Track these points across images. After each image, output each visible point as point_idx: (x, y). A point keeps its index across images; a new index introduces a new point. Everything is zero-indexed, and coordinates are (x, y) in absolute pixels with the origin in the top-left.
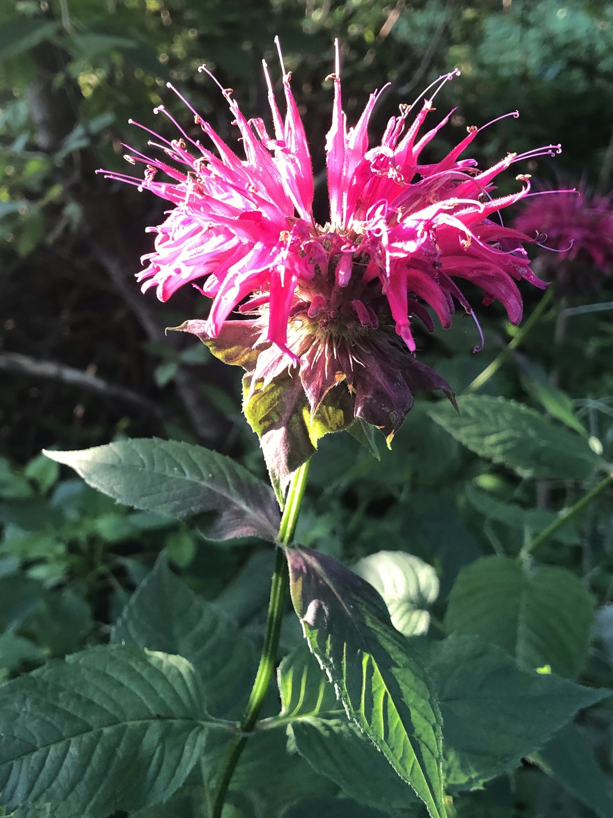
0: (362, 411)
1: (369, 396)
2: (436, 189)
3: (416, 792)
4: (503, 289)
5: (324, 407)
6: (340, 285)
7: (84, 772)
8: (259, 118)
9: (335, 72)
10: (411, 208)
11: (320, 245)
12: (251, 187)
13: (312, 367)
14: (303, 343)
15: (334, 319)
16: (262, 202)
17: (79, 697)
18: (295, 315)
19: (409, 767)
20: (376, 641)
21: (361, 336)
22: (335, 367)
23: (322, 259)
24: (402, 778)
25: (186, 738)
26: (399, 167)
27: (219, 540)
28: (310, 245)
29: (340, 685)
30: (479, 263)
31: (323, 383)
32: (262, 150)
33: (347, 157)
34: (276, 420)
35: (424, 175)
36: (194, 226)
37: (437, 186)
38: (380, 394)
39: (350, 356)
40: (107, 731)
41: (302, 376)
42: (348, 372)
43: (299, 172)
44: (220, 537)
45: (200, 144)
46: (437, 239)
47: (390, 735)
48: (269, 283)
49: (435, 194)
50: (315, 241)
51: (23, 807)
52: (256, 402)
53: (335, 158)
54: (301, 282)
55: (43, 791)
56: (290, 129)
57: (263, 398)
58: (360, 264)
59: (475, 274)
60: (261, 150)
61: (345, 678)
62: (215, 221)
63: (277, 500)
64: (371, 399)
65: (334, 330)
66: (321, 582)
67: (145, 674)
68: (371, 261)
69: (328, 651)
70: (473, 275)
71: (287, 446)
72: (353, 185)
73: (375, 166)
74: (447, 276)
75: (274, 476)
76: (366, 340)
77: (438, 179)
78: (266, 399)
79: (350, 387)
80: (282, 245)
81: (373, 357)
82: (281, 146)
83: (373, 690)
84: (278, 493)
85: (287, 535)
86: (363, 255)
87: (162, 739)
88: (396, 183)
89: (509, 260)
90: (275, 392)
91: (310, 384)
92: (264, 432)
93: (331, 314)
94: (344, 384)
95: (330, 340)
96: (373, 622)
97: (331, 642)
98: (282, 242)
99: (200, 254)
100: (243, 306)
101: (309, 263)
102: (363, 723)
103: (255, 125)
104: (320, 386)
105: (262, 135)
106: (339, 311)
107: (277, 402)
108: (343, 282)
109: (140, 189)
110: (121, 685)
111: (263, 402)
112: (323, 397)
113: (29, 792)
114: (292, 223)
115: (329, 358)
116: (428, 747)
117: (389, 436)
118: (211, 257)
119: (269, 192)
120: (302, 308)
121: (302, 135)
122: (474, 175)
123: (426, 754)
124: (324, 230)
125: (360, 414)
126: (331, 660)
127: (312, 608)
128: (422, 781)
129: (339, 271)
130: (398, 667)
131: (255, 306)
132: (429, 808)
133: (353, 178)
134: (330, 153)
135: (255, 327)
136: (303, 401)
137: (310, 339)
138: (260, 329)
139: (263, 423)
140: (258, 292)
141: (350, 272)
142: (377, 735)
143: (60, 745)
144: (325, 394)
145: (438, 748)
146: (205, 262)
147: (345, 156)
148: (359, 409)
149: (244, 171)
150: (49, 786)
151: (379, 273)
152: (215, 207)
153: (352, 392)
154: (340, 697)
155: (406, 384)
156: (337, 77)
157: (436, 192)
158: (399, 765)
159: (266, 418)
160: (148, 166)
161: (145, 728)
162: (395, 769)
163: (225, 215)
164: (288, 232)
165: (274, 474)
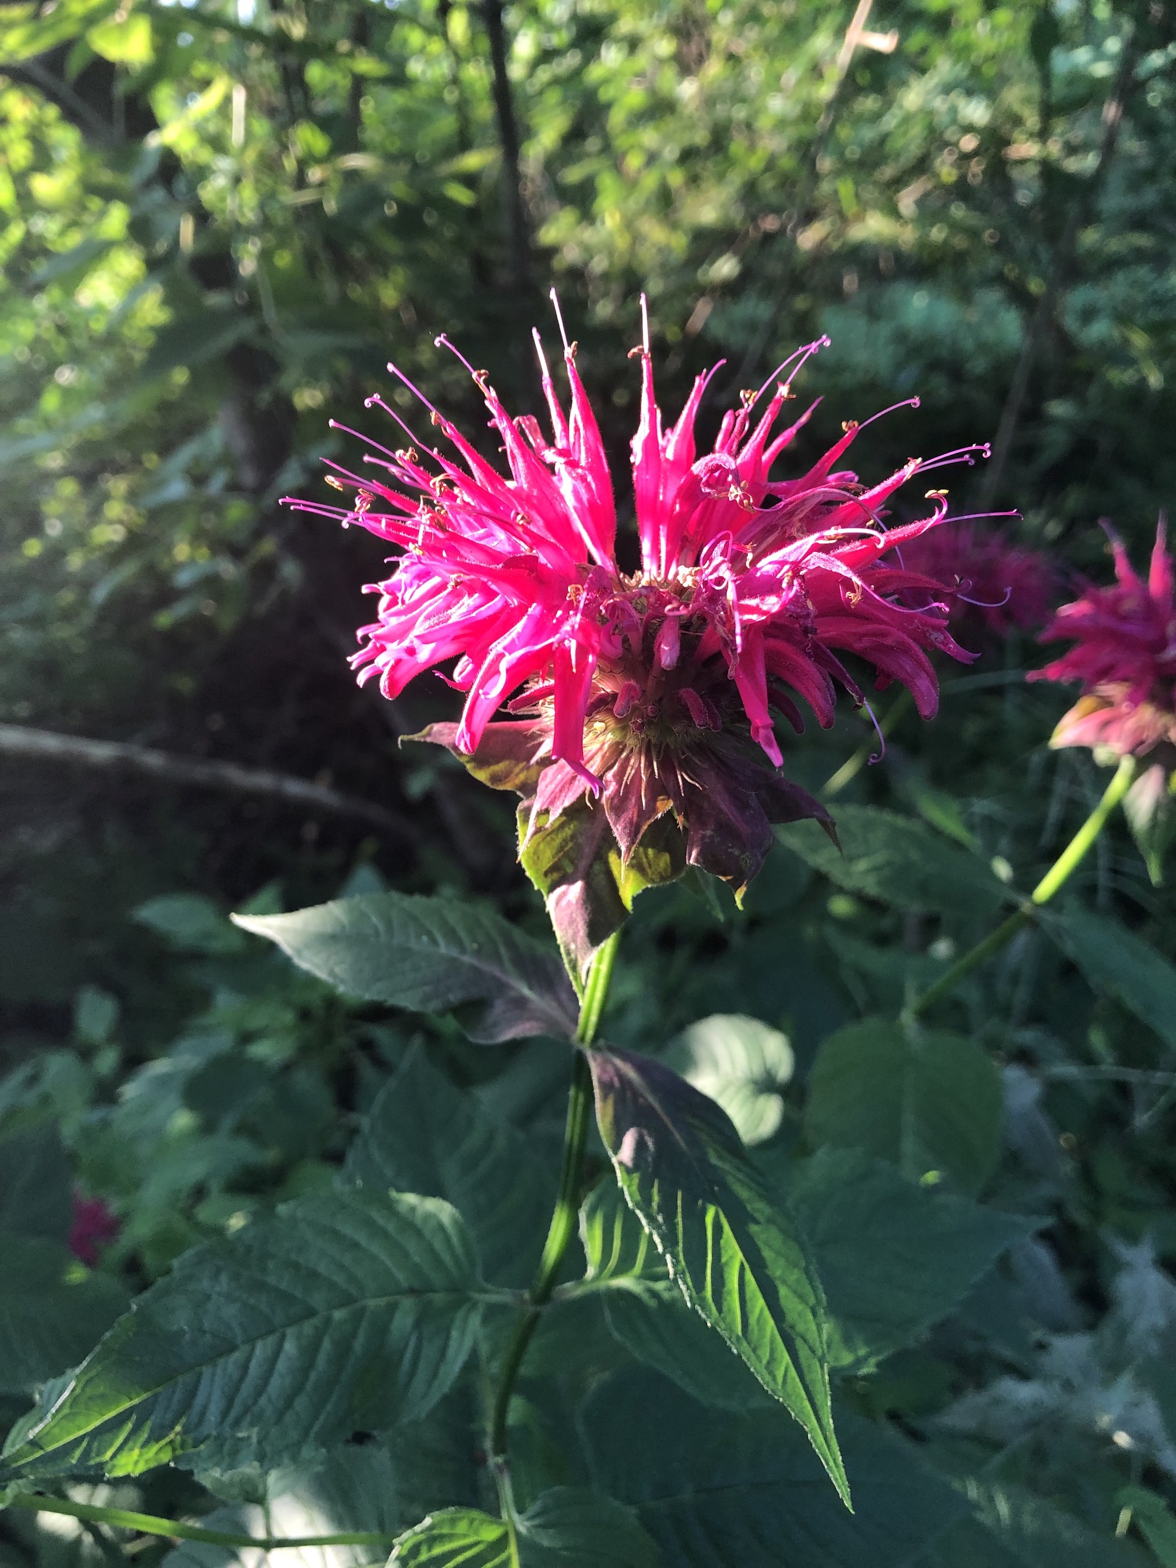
0: (698, 855)
1: (709, 833)
2: (801, 516)
3: (791, 1412)
4: (909, 666)
5: (641, 850)
6: (663, 666)
7: (306, 1376)
8: (529, 416)
9: (642, 344)
10: (764, 546)
11: (630, 605)
12: (519, 517)
13: (622, 791)
14: (607, 754)
15: (652, 717)
16: (537, 541)
17: (296, 1266)
18: (593, 714)
19: (780, 1374)
20: (724, 1186)
21: (695, 742)
22: (657, 789)
23: (632, 627)
24: (770, 1392)
25: (452, 1321)
26: (745, 484)
27: (490, 1042)
28: (614, 606)
29: (675, 1256)
30: (871, 627)
31: (638, 816)
32: (536, 464)
33: (665, 473)
34: (570, 870)
35: (783, 496)
36: (435, 580)
37: (802, 511)
38: (725, 829)
39: (678, 772)
40: (338, 1315)
41: (607, 804)
42: (676, 796)
43: (593, 495)
44: (492, 1037)
45: (439, 452)
46: (807, 592)
47: (750, 1328)
48: (552, 666)
49: (800, 524)
50: (622, 599)
51: (217, 1438)
52: (538, 844)
53: (647, 473)
54: (601, 663)
55: (246, 1410)
56: (577, 429)
57: (549, 838)
58: (690, 633)
59: (866, 642)
60: (534, 464)
61: (681, 1245)
62: (465, 571)
63: (573, 988)
64: (711, 837)
65: (653, 735)
66: (641, 1100)
67: (391, 1228)
68: (710, 627)
69: (655, 1205)
70: (862, 645)
71: (586, 909)
72: (675, 513)
73: (708, 484)
74: (824, 647)
75: (568, 954)
76: (702, 748)
77: (803, 501)
78: (553, 839)
79: (680, 820)
80: (571, 606)
81: (713, 773)
82: (564, 457)
83: (724, 1260)
84: (576, 978)
85: (590, 1033)
86: (695, 618)
87: (418, 1324)
88: (742, 507)
89: (916, 621)
90: (566, 829)
91: (619, 817)
92: (552, 889)
93: (649, 710)
94: (669, 814)
95: (648, 750)
96: (720, 1157)
97: (659, 1191)
98: (571, 602)
99: (445, 624)
100: (514, 702)
101: (614, 634)
102: (710, 1310)
103: (523, 426)
104: (635, 819)
105: (535, 440)
106: (660, 704)
107: (570, 844)
108: (668, 662)
109: (345, 524)
110: (355, 1245)
111: (549, 844)
112: (639, 837)
113: (225, 1414)
114: (585, 574)
115: (646, 777)
116: (805, 1341)
117: (739, 890)
118: (462, 629)
119: (549, 526)
120: (604, 704)
121: (596, 439)
122: (857, 494)
123: (803, 1353)
124: (633, 582)
125: (697, 861)
126: (660, 1218)
127: (629, 1140)
128: (798, 1395)
129: (660, 644)
130: (757, 1222)
131: (533, 700)
132: (812, 1437)
133: (675, 503)
134: (638, 466)
135: (533, 733)
136: (611, 843)
137: (617, 749)
138: (540, 736)
139: (549, 875)
140: (536, 680)
141: (677, 647)
142: (730, 1329)
143: (271, 1340)
144: (642, 831)
145: (821, 1342)
146: (452, 636)
147: (662, 471)
148: (694, 854)
149: (510, 496)
150: (255, 1402)
151: (722, 645)
152: (464, 551)
153: (684, 827)
154: (675, 1274)
155: (762, 811)
156: (646, 351)
157: (801, 520)
158: (765, 1372)
159: (555, 868)
160: (360, 490)
161: (392, 1308)
162: (759, 1378)
163: (481, 562)
164: (579, 586)
165: (569, 950)
